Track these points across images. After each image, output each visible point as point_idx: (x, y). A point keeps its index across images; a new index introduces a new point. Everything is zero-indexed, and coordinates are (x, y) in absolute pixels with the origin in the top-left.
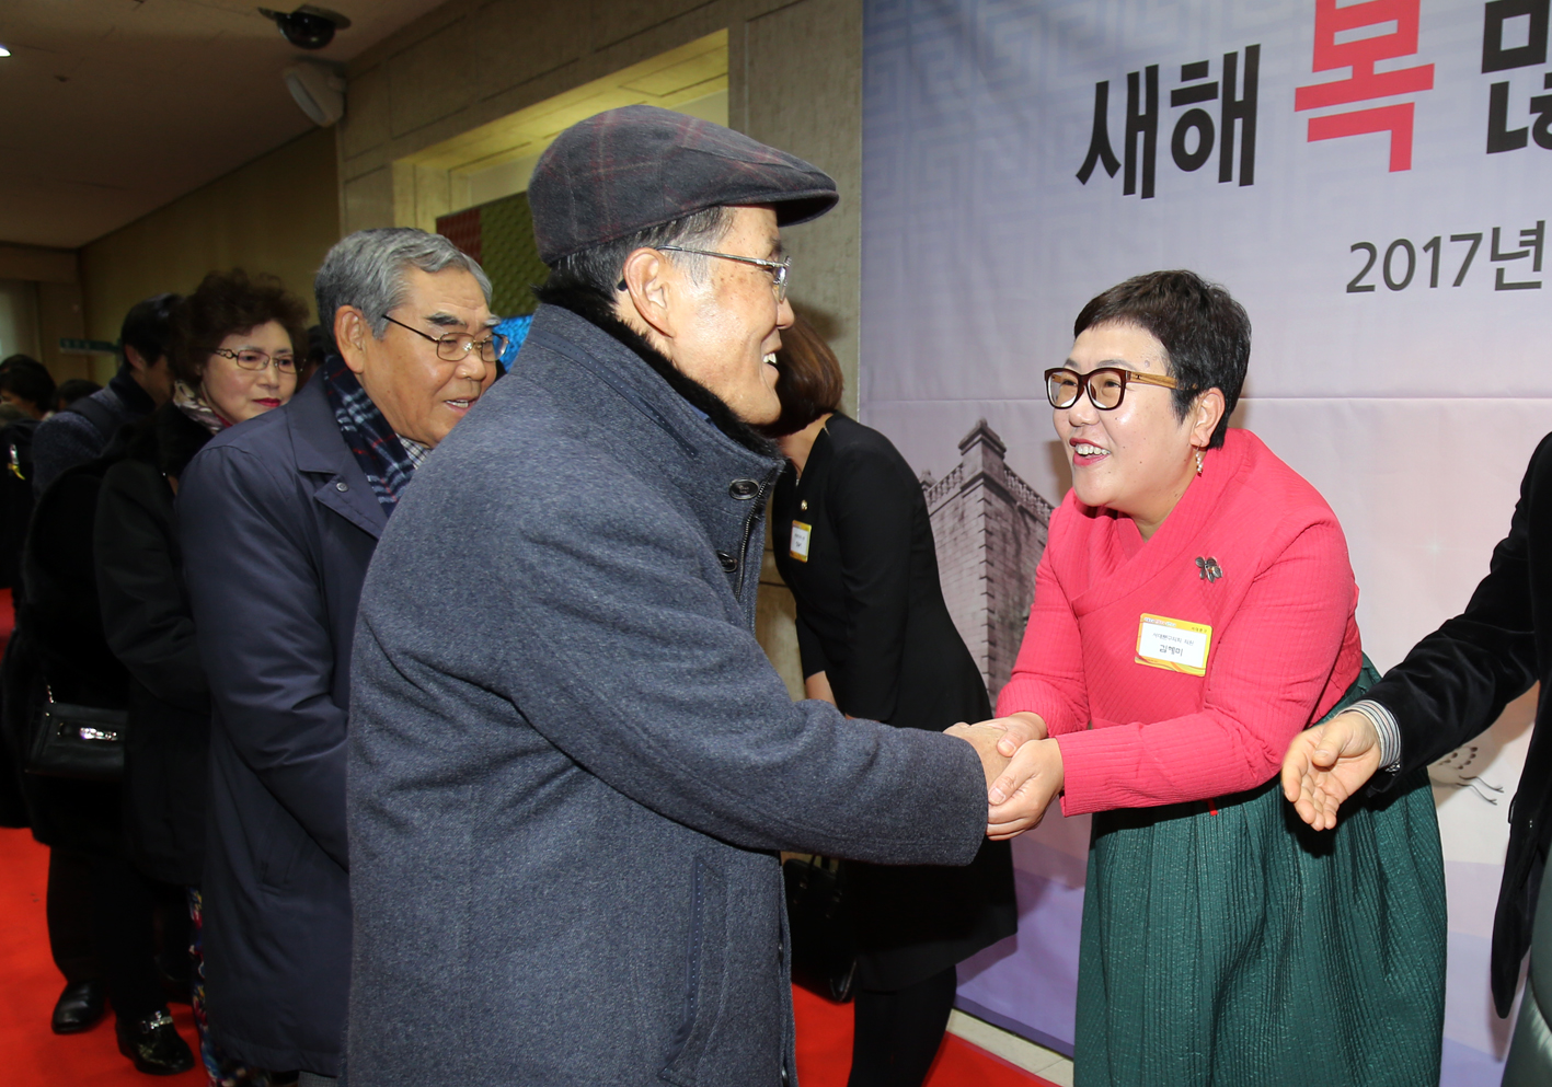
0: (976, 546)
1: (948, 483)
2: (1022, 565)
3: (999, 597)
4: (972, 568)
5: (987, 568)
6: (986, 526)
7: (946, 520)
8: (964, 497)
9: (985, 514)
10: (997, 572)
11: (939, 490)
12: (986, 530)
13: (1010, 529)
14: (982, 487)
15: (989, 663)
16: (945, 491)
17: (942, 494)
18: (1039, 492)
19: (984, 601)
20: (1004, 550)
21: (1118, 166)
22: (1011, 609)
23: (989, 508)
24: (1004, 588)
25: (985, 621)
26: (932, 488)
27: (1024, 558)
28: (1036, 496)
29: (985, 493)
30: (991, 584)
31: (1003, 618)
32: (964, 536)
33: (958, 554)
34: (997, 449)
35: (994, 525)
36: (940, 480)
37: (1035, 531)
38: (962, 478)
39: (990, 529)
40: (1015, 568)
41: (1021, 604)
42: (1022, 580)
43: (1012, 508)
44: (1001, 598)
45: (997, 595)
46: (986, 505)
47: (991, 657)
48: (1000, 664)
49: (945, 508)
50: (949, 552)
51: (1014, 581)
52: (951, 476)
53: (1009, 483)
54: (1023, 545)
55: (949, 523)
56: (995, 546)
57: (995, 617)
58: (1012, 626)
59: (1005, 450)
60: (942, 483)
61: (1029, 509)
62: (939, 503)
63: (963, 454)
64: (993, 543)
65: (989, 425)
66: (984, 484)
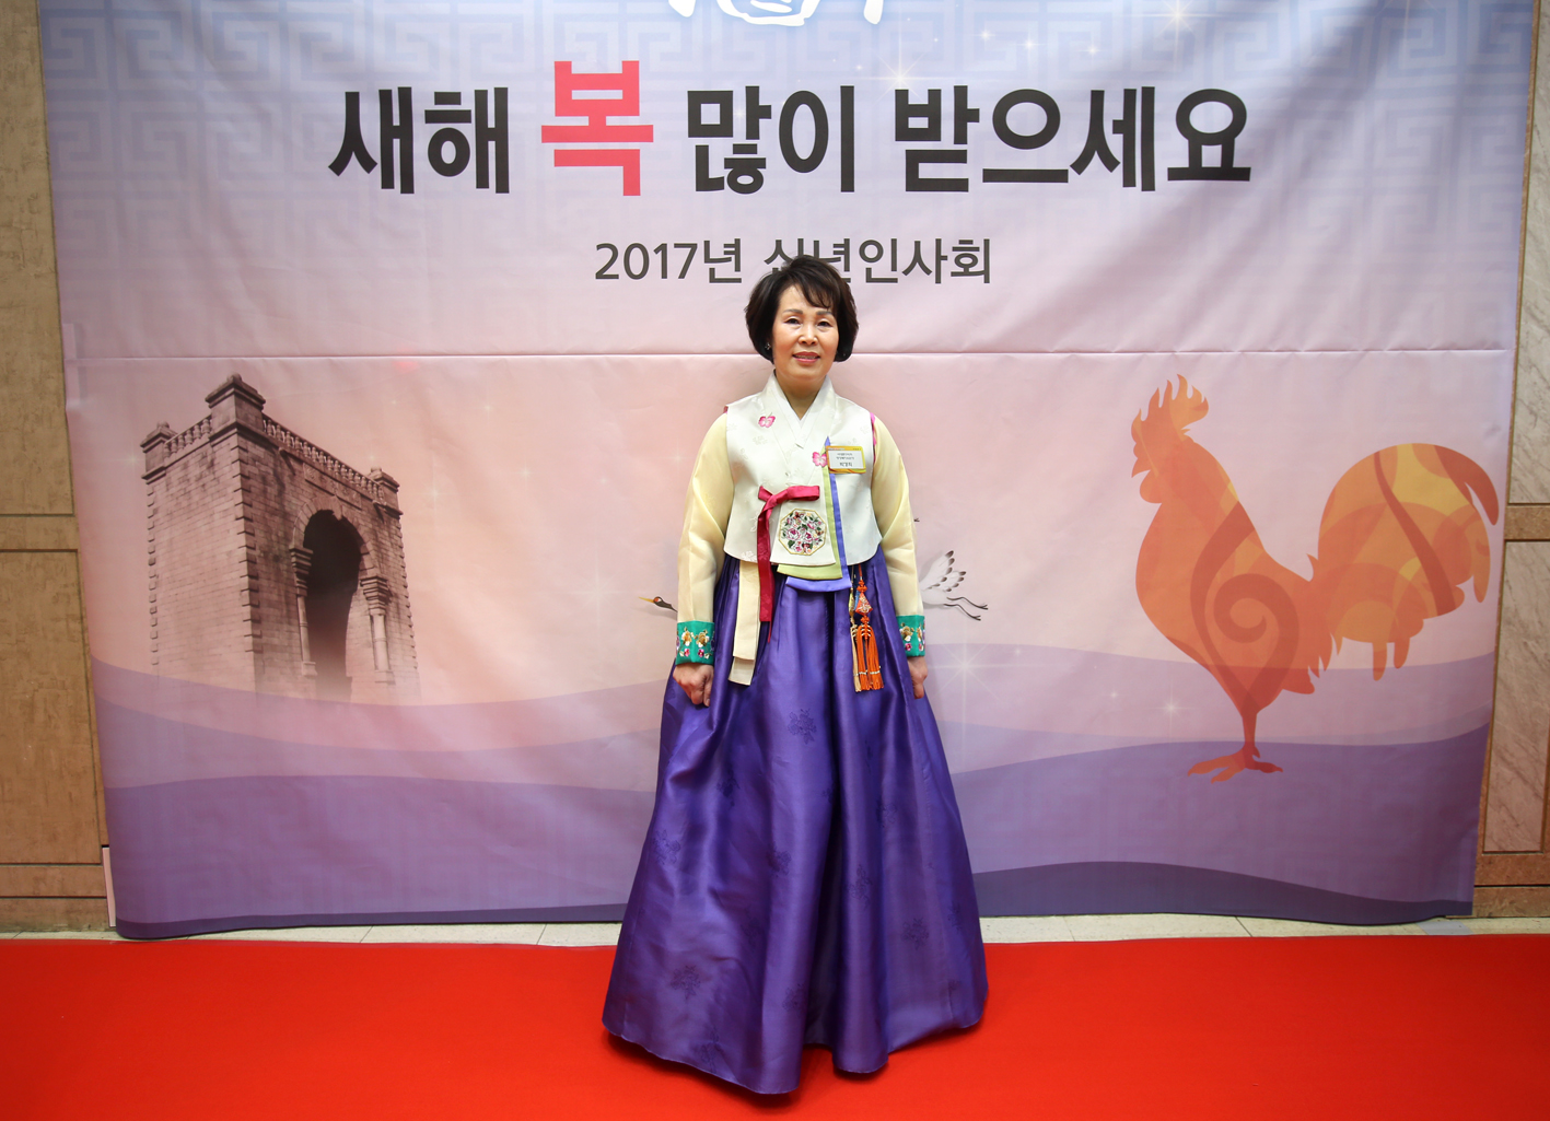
0: (230, 490)
1: (192, 434)
2: (286, 504)
3: (260, 534)
4: (226, 511)
5: (244, 508)
6: (241, 470)
7: (191, 469)
8: (213, 446)
9: (241, 460)
10: (257, 511)
11: (180, 441)
12: (242, 475)
13: (271, 472)
14: (236, 437)
15: (250, 595)
16: (188, 441)
17: (185, 445)
18: (304, 437)
19: (242, 539)
20: (265, 491)
21: (375, 164)
22: (275, 544)
23: (246, 454)
24: (266, 525)
25: (245, 558)
26: (172, 439)
27: (289, 496)
28: (302, 440)
29: (239, 442)
30: (249, 523)
31: (266, 554)
32: (214, 483)
33: (208, 499)
34: (254, 401)
35: (250, 469)
36: (183, 431)
37: (300, 472)
38: (210, 429)
39: (247, 474)
40: (277, 506)
41: (287, 538)
42: (286, 516)
43: (274, 453)
44: (262, 535)
45: (257, 532)
46: (242, 451)
47: (253, 590)
48: (264, 595)
49: (189, 457)
50: (196, 498)
51: (277, 519)
52: (196, 427)
53: (269, 431)
54: (287, 486)
55: (194, 471)
56: (253, 489)
57: (256, 553)
58: (277, 559)
59: (264, 402)
60: (184, 434)
61: (294, 453)
62: (181, 453)
63: (211, 407)
64: (250, 486)
65: (244, 380)
66: (239, 434)
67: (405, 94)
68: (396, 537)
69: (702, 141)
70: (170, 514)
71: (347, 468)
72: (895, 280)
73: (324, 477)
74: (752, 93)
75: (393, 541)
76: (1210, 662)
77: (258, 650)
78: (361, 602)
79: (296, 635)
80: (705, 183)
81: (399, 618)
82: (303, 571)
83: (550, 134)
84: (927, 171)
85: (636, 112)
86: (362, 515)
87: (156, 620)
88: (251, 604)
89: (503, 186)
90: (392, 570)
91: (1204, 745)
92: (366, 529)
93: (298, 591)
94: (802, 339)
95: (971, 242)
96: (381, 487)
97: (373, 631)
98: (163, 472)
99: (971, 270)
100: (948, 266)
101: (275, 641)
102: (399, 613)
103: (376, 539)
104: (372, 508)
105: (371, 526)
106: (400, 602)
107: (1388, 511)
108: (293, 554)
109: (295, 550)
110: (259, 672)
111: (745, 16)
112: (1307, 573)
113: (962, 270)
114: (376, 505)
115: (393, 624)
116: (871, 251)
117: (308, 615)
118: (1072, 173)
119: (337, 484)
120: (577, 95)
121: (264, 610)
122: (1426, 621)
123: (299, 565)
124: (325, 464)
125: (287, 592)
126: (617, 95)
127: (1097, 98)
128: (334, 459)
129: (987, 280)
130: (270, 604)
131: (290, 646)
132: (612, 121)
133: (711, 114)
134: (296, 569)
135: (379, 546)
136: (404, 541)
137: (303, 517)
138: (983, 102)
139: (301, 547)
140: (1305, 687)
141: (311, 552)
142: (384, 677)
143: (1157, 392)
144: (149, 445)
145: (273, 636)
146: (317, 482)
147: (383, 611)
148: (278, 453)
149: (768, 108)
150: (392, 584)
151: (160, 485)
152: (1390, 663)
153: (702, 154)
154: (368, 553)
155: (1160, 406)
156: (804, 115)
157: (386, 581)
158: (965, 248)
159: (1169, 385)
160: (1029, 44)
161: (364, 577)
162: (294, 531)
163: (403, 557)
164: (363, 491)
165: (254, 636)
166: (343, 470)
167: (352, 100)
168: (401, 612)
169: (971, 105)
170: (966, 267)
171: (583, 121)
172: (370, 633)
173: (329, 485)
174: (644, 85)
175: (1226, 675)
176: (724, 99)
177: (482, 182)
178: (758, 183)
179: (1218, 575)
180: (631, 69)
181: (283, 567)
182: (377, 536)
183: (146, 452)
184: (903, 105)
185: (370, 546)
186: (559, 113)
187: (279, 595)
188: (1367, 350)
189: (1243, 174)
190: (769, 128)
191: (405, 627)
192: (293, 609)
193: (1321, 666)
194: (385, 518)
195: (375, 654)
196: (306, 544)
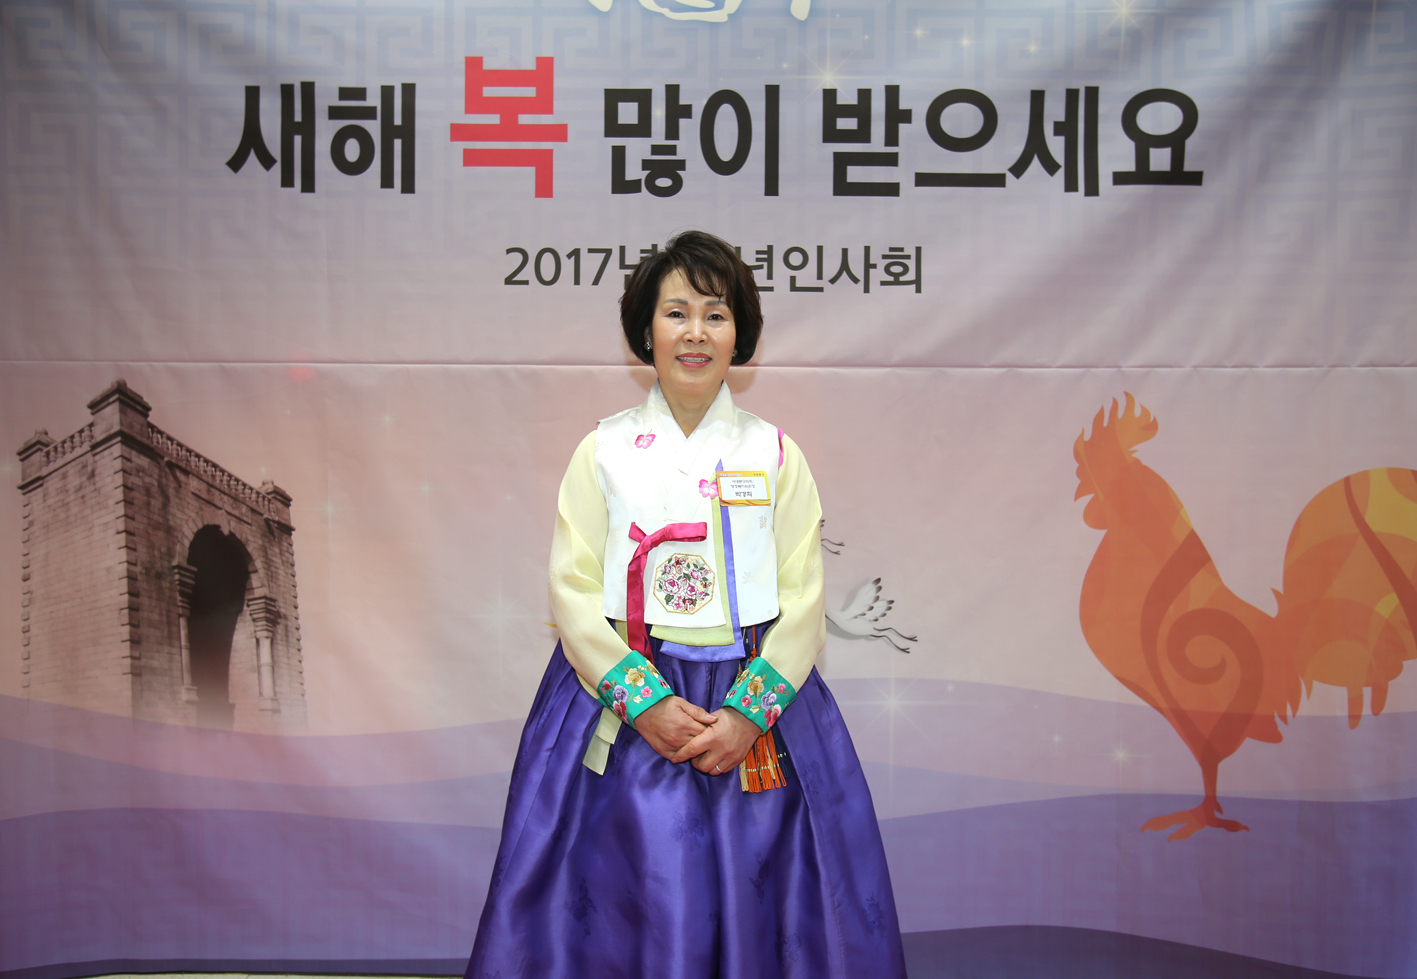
0: (111, 502)
1: (72, 442)
2: (170, 517)
3: (142, 553)
4: (106, 524)
5: (126, 521)
6: (124, 481)
7: (70, 479)
8: (94, 455)
9: (124, 471)
10: (139, 525)
11: (60, 449)
12: (125, 486)
13: (156, 483)
14: (119, 445)
15: (130, 614)
16: (68, 449)
17: (64, 453)
18: (192, 446)
19: (123, 555)
20: (148, 504)
21: (274, 161)
22: (157, 560)
23: (129, 464)
24: (149, 539)
25: (125, 574)
26: (51, 448)
27: (173, 509)
28: (189, 451)
29: (122, 451)
30: (131, 537)
31: (147, 570)
32: (95, 494)
33: (88, 511)
34: (139, 408)
35: (134, 480)
36: (62, 439)
37: (186, 484)
38: (92, 437)
39: (130, 485)
40: (161, 520)
41: (170, 554)
42: (169, 531)
43: (159, 463)
44: (145, 550)
45: (139, 547)
46: (125, 461)
47: (133, 609)
48: (144, 614)
49: (69, 466)
50: (75, 510)
51: (161, 534)
52: (77, 435)
53: (155, 440)
54: (172, 499)
55: (74, 481)
56: (136, 501)
57: (138, 569)
58: (159, 576)
59: (149, 409)
60: (64, 442)
61: (180, 464)
62: (60, 462)
63: (93, 414)
64: (133, 498)
65: (130, 386)
66: (122, 442)
67: (308, 89)
68: (287, 555)
69: (618, 141)
70: (47, 527)
71: (237, 480)
72: (820, 290)
73: (213, 490)
74: (672, 91)
75: (284, 558)
76: (1163, 705)
77: (136, 673)
78: (247, 624)
79: (177, 657)
80: (621, 185)
81: (287, 641)
82: (186, 590)
83: (459, 132)
84: (856, 174)
85: (549, 110)
86: (251, 530)
87: (29, 639)
88: (130, 624)
89: (408, 187)
90: (282, 589)
91: (1160, 798)
92: (256, 545)
93: (181, 611)
94: (688, 336)
95: (902, 250)
96: (273, 501)
97: (258, 655)
98: (41, 482)
99: (902, 279)
100: (879, 275)
101: (155, 664)
102: (287, 636)
103: (266, 556)
104: (262, 523)
105: (260, 542)
106: (289, 623)
107: (1361, 541)
108: (176, 571)
109: (179, 567)
110: (137, 697)
111: (666, 12)
112: (1271, 609)
113: (891, 279)
114: (267, 521)
115: (280, 647)
116: (796, 259)
117: (191, 637)
118: (1010, 177)
119: (225, 498)
120: (489, 92)
121: (144, 630)
122: (1406, 664)
123: (182, 583)
124: (213, 476)
125: (169, 611)
126: (530, 92)
127: (1037, 98)
128: (223, 471)
129: (918, 290)
130: (151, 624)
131: (170, 669)
132: (525, 119)
133: (628, 113)
134: (178, 588)
135: (268, 563)
136: (296, 558)
137: (188, 532)
138: (916, 102)
139: (185, 564)
140: (1274, 737)
141: (194, 569)
142: (268, 704)
143: (1102, 411)
144: (25, 453)
145: (153, 658)
146: (204, 495)
147: (270, 634)
148: (163, 464)
149: (689, 107)
150: (282, 605)
151: (37, 496)
152: (1367, 710)
153: (619, 155)
154: (256, 571)
155: (1105, 424)
156: (726, 115)
157: (274, 600)
158: (895, 255)
159: (1115, 403)
160: (965, 42)
161: (251, 597)
162: (178, 548)
163: (294, 576)
164: (254, 505)
165: (132, 657)
166: (232, 482)
167: (252, 94)
168: (290, 635)
169: (903, 105)
170: (896, 276)
171: (494, 119)
172: (255, 657)
173: (217, 498)
174: (559, 83)
175: (1182, 721)
176: (643, 98)
177: (387, 181)
178: (677, 185)
179: (1171, 609)
180: (545, 65)
181: (166, 584)
182: (266, 553)
183: (22, 460)
184: (832, 107)
185: (259, 564)
186: (469, 110)
187: (161, 614)
188: (1333, 366)
189: (1196, 178)
190: (690, 128)
191: (293, 651)
192: (175, 629)
193: (1289, 712)
194: (276, 534)
195: (260, 679)
196: (191, 560)
